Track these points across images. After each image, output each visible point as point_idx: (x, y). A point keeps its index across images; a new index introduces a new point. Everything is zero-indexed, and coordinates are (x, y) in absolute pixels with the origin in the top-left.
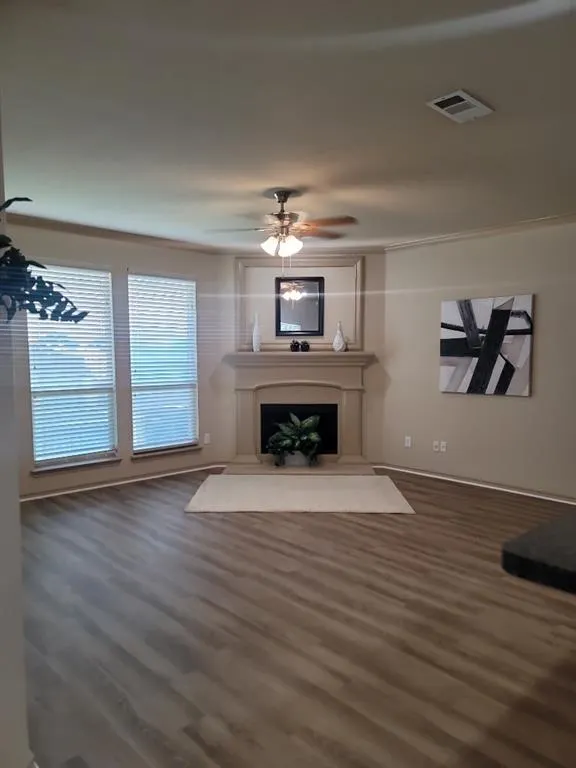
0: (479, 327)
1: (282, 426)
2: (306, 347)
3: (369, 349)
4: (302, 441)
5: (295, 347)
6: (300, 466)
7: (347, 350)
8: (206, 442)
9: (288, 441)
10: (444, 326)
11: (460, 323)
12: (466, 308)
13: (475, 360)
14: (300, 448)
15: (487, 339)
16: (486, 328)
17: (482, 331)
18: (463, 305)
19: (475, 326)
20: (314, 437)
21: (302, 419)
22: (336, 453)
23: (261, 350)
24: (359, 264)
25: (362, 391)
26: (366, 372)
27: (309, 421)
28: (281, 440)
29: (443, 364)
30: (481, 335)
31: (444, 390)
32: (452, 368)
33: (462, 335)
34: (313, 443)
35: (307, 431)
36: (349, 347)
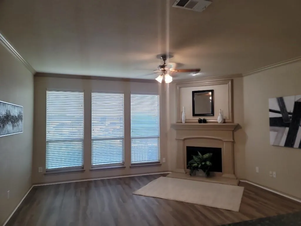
0: (288, 111)
1: (194, 157)
2: (205, 121)
3: (236, 122)
4: (202, 165)
5: (200, 121)
6: (202, 177)
7: (224, 122)
8: (163, 162)
9: (196, 164)
10: (271, 111)
11: (278, 109)
12: (281, 101)
13: (287, 129)
14: (201, 168)
15: (293, 118)
16: (292, 111)
17: (290, 113)
18: (279, 100)
19: (286, 111)
20: (208, 163)
21: (203, 154)
22: (221, 171)
23: (186, 122)
24: (230, 83)
25: (233, 142)
26: (235, 133)
27: (206, 156)
28: (193, 164)
29: (271, 130)
30: (289, 115)
31: (272, 144)
32: (276, 133)
33: (280, 115)
34: (208, 166)
35: (205, 160)
36: (226, 121)
